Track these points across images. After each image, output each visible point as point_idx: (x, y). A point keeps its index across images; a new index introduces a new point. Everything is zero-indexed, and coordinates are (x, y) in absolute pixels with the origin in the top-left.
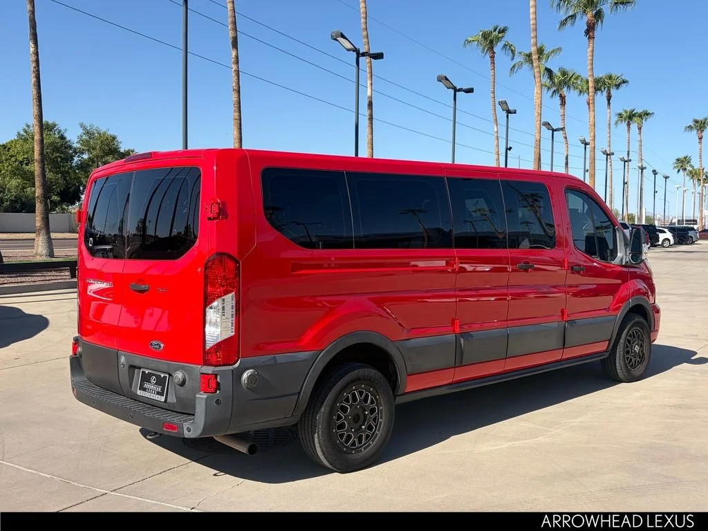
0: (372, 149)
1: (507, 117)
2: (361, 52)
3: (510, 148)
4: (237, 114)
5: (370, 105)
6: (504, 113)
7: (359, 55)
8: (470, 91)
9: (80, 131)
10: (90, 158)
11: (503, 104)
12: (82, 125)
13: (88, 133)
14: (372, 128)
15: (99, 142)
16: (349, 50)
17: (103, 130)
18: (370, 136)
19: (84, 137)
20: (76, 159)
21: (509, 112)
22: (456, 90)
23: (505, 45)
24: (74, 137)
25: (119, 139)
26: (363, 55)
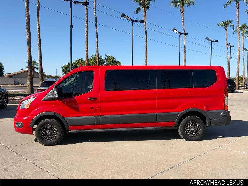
0: (185, 60)
1: (230, 48)
2: (181, 33)
3: (231, 58)
4: (146, 53)
5: (185, 47)
6: (229, 47)
7: (180, 34)
8: (217, 41)
9: (105, 56)
10: (108, 64)
11: (229, 44)
12: (105, 55)
13: (107, 57)
14: (185, 54)
15: (110, 59)
16: (177, 33)
17: (111, 55)
18: (185, 56)
19: (106, 58)
20: (104, 64)
21: (231, 46)
22: (212, 41)
23: (231, 25)
24: (104, 58)
25: (115, 58)
26: (182, 34)
